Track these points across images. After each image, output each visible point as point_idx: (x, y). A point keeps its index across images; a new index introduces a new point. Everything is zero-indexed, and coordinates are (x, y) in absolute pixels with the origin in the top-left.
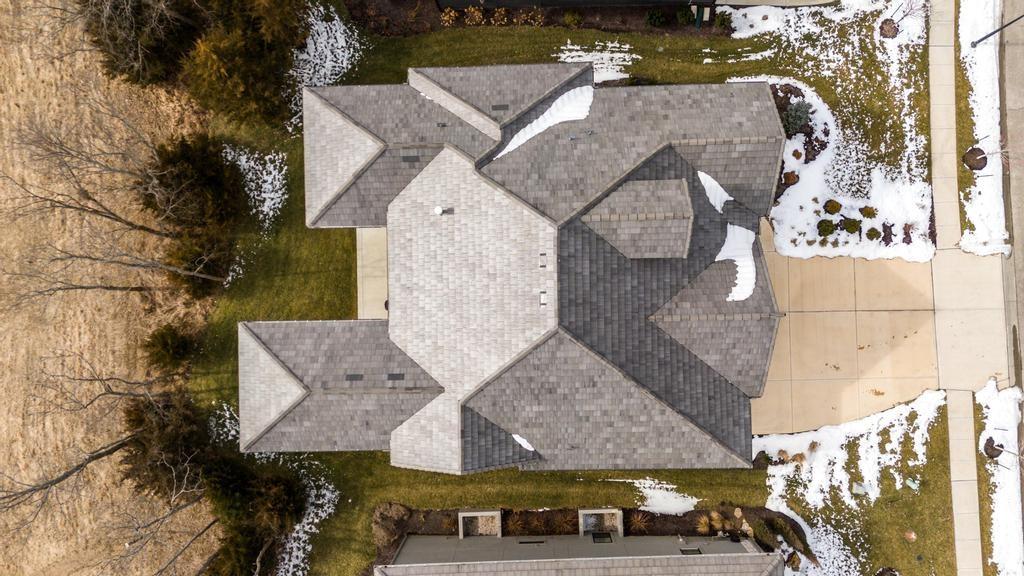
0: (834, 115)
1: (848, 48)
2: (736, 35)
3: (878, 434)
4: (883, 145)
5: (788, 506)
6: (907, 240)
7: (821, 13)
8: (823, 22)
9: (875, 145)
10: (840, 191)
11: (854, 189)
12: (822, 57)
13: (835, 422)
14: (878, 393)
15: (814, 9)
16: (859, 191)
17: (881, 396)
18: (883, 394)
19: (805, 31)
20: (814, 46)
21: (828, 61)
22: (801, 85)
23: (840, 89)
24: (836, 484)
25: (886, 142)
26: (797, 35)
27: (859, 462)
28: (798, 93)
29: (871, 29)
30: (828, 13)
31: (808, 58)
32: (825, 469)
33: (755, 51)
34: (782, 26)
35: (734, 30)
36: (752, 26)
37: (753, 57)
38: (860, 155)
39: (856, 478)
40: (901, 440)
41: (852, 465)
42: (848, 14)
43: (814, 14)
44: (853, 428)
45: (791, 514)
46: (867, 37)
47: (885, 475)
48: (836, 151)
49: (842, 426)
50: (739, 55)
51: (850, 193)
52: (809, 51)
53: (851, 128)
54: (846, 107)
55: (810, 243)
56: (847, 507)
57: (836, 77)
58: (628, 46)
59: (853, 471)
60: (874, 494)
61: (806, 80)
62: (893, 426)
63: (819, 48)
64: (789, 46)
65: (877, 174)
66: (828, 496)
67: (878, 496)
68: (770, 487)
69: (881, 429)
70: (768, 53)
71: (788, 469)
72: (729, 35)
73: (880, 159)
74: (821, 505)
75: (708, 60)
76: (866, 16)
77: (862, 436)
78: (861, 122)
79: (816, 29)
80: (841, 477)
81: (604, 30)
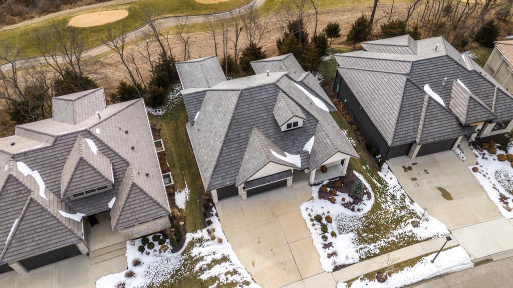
0: (368, 212)
1: (398, 212)
2: (379, 173)
3: (234, 269)
4: (366, 234)
5: (189, 242)
6: (329, 256)
7: (405, 197)
8: (403, 199)
9: (364, 231)
10: (337, 222)
11: (341, 227)
12: (389, 203)
13: (234, 248)
14: (253, 264)
15: (405, 194)
16: (342, 230)
17: (252, 266)
18: (254, 266)
19: (395, 194)
20: (391, 199)
21: (388, 205)
22: (373, 198)
23: (380, 212)
24: (205, 258)
25: (368, 235)
26: (392, 192)
27: (218, 265)
28: (369, 197)
29: (412, 218)
30: (407, 200)
31: (386, 199)
32: (210, 251)
33: (377, 180)
34: (392, 186)
35: (380, 171)
36: (385, 176)
37: (374, 181)
38: (356, 226)
39: (210, 266)
40: (234, 281)
41: (216, 262)
42: (412, 207)
43: (403, 195)
44: (233, 258)
45: (186, 244)
46: (407, 217)
47: (214, 279)
48: (353, 216)
49: (233, 252)
50: (372, 176)
51: (338, 226)
52: (389, 199)
53: (366, 220)
54: (374, 216)
55: (309, 215)
56: (194, 266)
57: (384, 210)
58: (355, 145)
59: (213, 264)
60: (204, 277)
61: (376, 200)
62: (240, 275)
63: (392, 201)
64: (386, 191)
65: (352, 235)
66: (198, 257)
67: (203, 279)
68: (197, 232)
69: (237, 270)
70: (379, 185)
71: (206, 236)
72: (378, 170)
73: (360, 235)
74: (193, 255)
75: (365, 168)
76: (415, 214)
77: (231, 262)
78: (371, 223)
79: (398, 198)
80: (209, 260)
81: (357, 138)
